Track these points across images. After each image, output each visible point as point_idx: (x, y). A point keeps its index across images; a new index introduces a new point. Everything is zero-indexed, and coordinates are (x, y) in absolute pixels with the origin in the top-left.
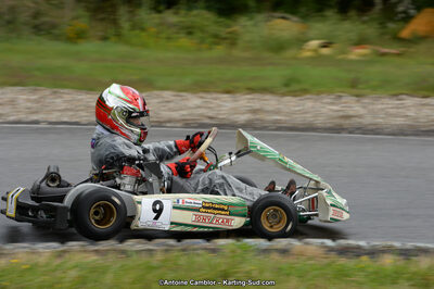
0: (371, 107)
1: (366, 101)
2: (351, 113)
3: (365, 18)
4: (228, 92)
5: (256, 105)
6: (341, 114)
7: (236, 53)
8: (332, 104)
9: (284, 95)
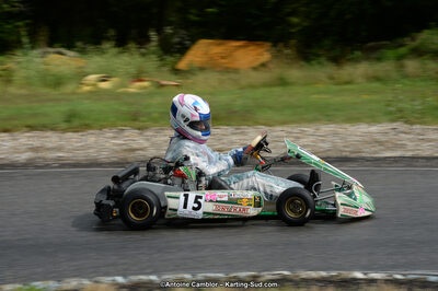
0: (154, 139)
1: (149, 133)
2: (135, 146)
3: (143, 50)
4: (5, 131)
5: (36, 143)
6: (125, 147)
7: (12, 90)
8: (114, 138)
9: (65, 131)
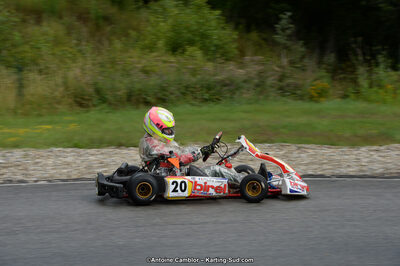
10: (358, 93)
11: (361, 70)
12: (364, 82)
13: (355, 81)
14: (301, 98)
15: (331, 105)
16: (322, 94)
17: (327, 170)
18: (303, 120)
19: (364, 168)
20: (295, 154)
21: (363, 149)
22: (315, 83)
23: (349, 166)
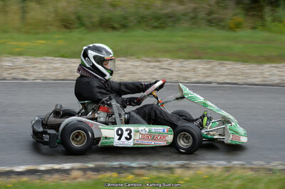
10: (263, 26)
11: (267, 9)
12: (268, 19)
13: (261, 17)
14: (223, 28)
15: (245, 33)
16: (238, 26)
17: (240, 80)
18: (224, 44)
19: (266, 79)
20: (218, 68)
21: (267, 66)
22: (233, 18)
23: (256, 78)
